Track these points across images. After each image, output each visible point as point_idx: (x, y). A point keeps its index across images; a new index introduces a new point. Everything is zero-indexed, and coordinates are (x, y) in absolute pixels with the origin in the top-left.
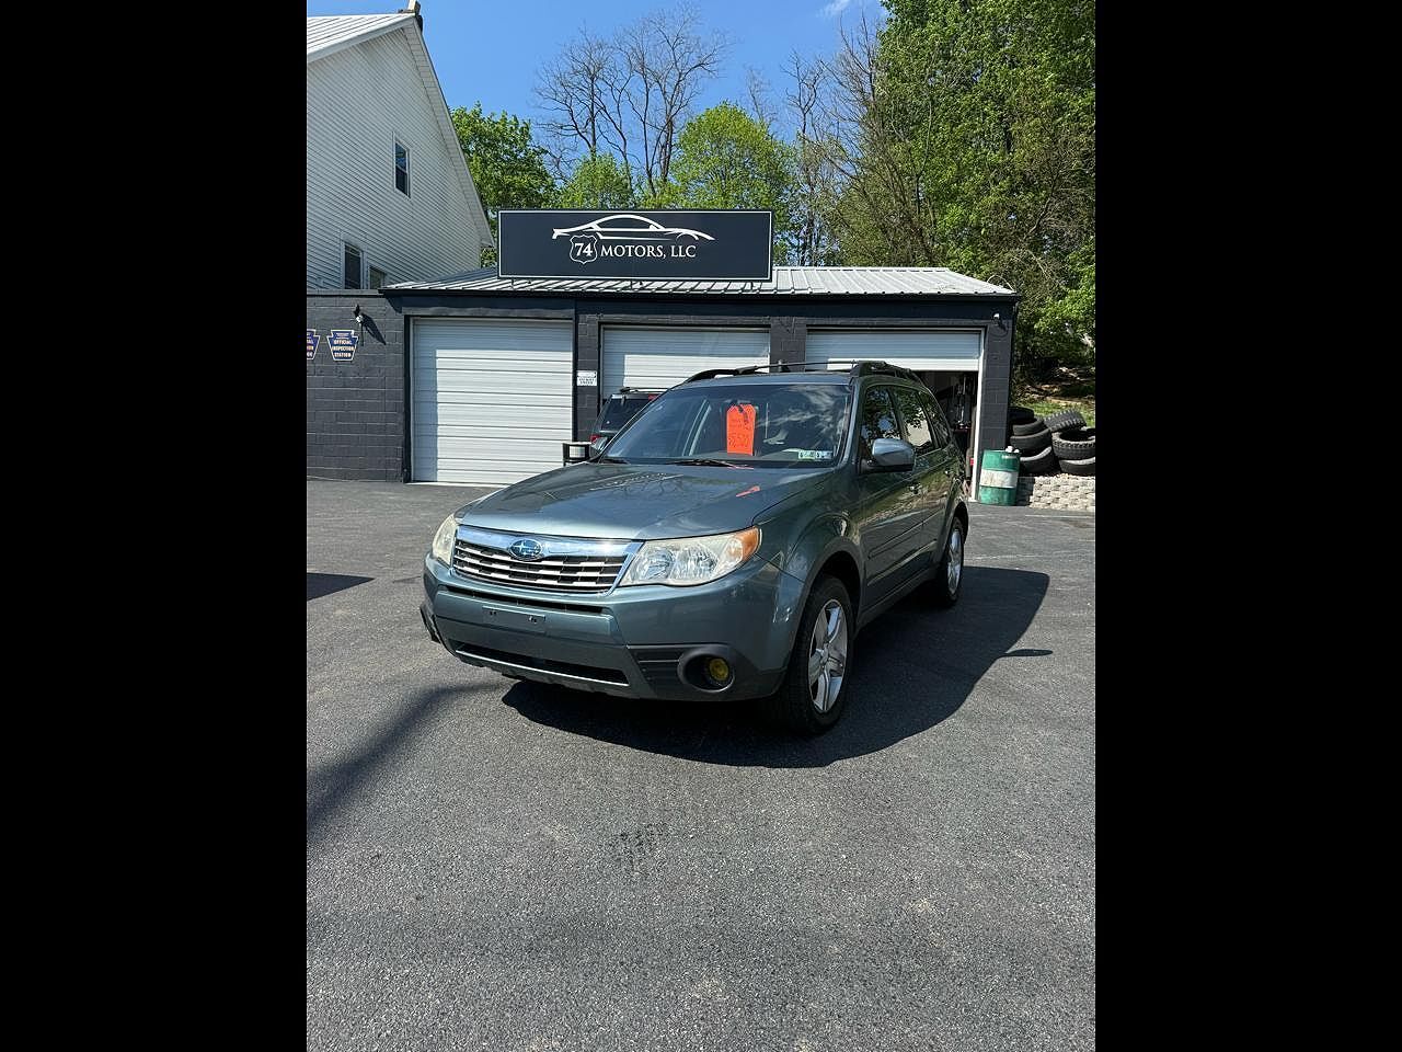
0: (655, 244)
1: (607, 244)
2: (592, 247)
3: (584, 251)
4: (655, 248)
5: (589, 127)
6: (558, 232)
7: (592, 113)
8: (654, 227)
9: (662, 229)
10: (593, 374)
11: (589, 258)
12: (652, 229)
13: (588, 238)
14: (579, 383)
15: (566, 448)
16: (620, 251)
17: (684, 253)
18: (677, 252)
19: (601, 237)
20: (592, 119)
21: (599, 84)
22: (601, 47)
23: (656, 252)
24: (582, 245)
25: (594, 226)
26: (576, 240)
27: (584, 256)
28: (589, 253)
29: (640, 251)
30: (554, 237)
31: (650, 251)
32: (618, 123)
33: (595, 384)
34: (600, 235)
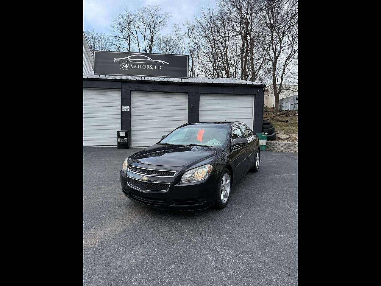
0: (149, 65)
1: (133, 64)
2: (127, 65)
3: (125, 66)
4: (150, 66)
5: (128, 38)
6: (115, 60)
7: (129, 34)
8: (149, 59)
9: (152, 60)
10: (128, 107)
11: (127, 68)
12: (148, 60)
13: (126, 62)
14: (123, 110)
15: (118, 133)
16: (137, 66)
17: (159, 68)
18: (157, 68)
19: (131, 62)
20: (129, 36)
21: (131, 26)
22: (131, 15)
23: (150, 67)
24: (124, 64)
25: (128, 58)
26: (122, 63)
27: (125, 68)
28: (127, 67)
29: (144, 67)
30: (114, 61)
31: (147, 67)
32: (137, 38)
33: (129, 111)
34: (130, 61)
